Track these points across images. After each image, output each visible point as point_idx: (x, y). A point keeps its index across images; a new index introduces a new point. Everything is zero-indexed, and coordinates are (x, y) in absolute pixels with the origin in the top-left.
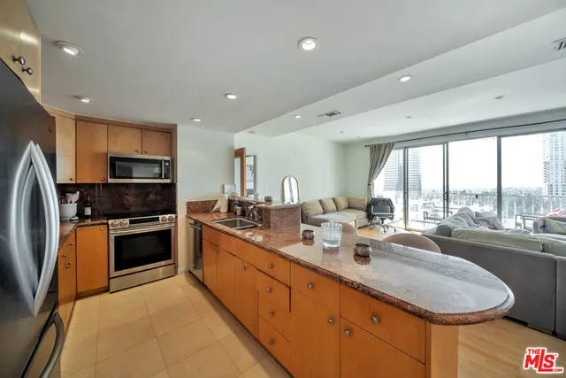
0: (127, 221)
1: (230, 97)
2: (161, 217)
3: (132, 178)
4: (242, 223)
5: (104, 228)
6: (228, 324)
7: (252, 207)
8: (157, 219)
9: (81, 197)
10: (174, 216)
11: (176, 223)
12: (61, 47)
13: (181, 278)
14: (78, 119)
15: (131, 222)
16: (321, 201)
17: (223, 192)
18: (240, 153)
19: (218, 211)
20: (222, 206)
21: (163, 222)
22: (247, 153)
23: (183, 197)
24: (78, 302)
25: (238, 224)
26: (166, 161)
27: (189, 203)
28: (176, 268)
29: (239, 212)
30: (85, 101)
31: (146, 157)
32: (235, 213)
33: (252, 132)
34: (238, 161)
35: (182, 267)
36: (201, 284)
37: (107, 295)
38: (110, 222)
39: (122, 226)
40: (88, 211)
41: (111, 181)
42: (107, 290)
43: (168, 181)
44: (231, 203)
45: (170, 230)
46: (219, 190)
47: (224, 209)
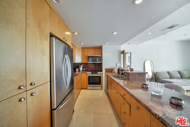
0: (91, 72)
1: (114, 33)
2: (98, 72)
3: (96, 61)
4: (122, 77)
5: (86, 74)
6: (113, 110)
7: (124, 72)
8: (97, 73)
9: (83, 66)
10: (102, 72)
11: (102, 74)
12: (74, 33)
13: (103, 91)
14: (82, 48)
15: (92, 73)
16: (168, 72)
17: (117, 66)
18: (123, 52)
19: (115, 72)
20: (116, 71)
21: (99, 74)
22: (126, 52)
23: (104, 67)
24: (82, 90)
25: (120, 77)
26: (100, 57)
27: (106, 69)
28: (102, 88)
29: (121, 73)
30: (82, 44)
31: (95, 56)
32: (120, 73)
33: (129, 44)
34: (122, 55)
35: (104, 88)
36: (108, 94)
37: (87, 90)
38: (87, 72)
39: (89, 74)
40: (84, 69)
41: (88, 62)
42: (86, 89)
43: (101, 62)
44: (119, 70)
45: (101, 76)
46: (115, 65)
47: (116, 72)
